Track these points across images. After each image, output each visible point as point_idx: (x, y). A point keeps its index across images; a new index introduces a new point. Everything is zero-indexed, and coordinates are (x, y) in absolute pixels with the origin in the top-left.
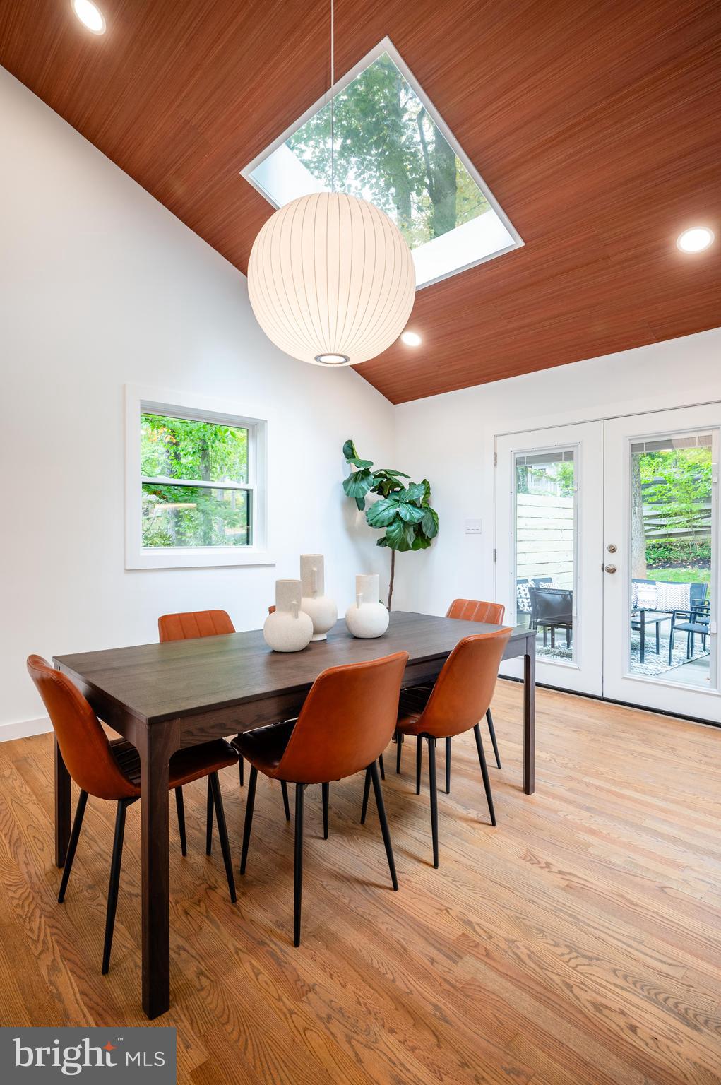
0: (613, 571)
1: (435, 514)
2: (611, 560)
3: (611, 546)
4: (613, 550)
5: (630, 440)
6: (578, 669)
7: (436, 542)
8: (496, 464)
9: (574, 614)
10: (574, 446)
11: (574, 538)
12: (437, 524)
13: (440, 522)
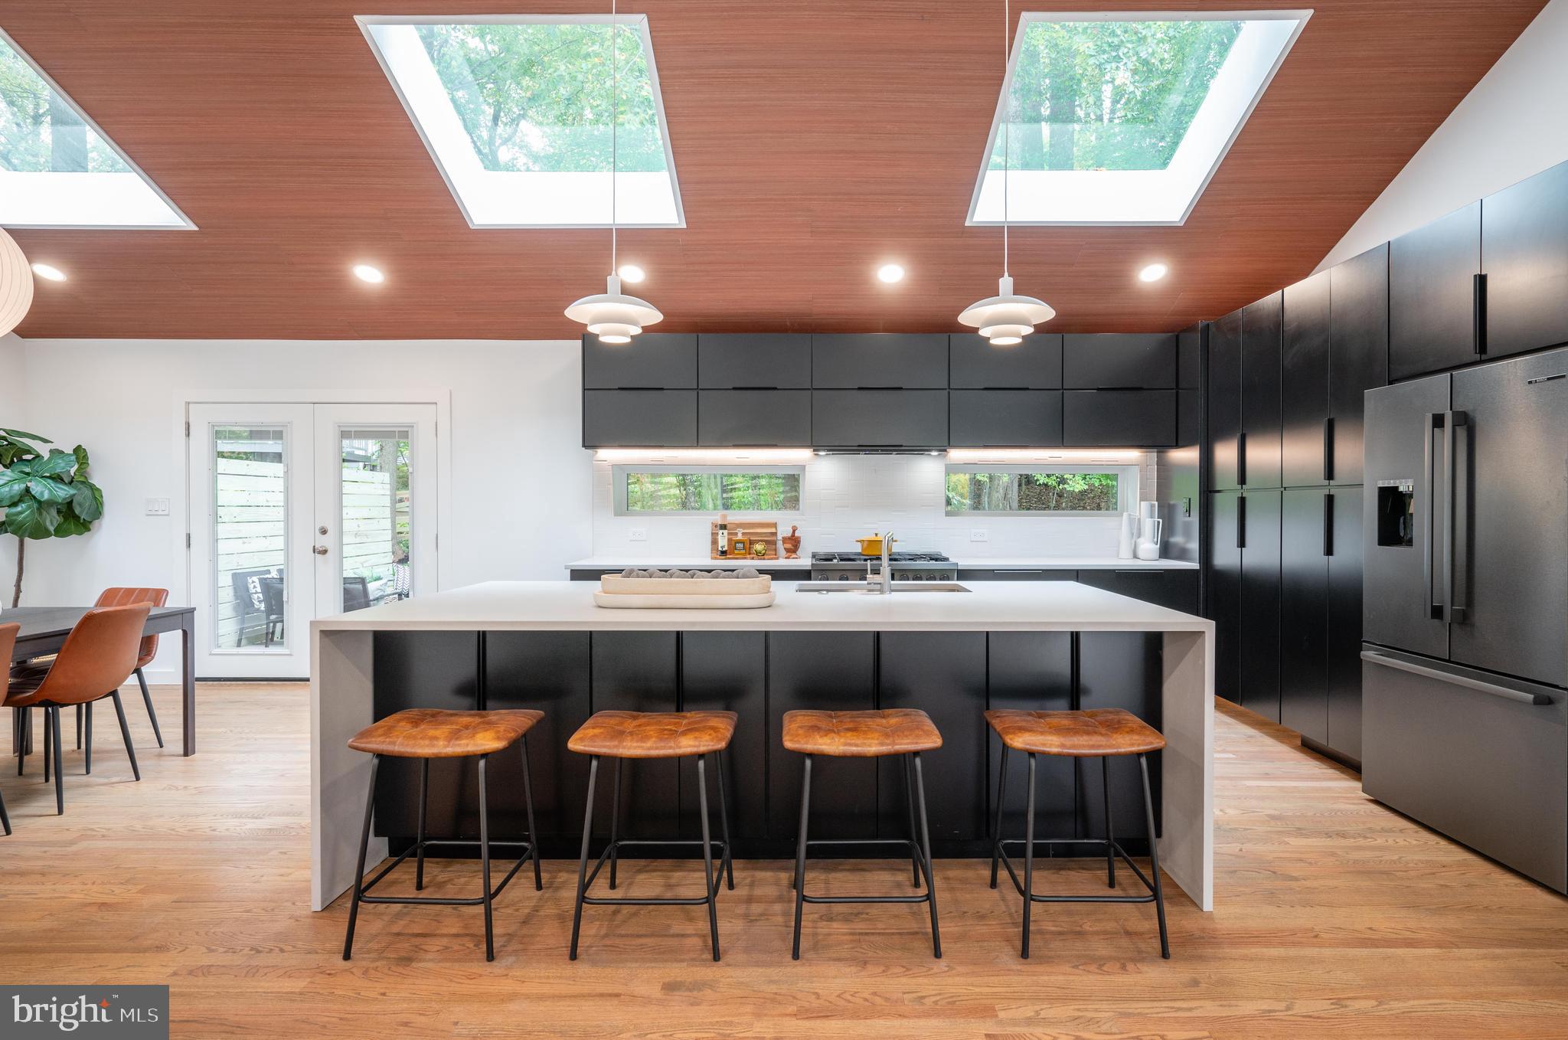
0: (325, 552)
1: (98, 490)
2: (323, 542)
3: (323, 528)
4: (324, 532)
5: (339, 426)
6: (291, 655)
7: (100, 525)
8: (188, 435)
9: (285, 599)
10: (283, 426)
11: (285, 532)
12: (102, 504)
13: (105, 499)
